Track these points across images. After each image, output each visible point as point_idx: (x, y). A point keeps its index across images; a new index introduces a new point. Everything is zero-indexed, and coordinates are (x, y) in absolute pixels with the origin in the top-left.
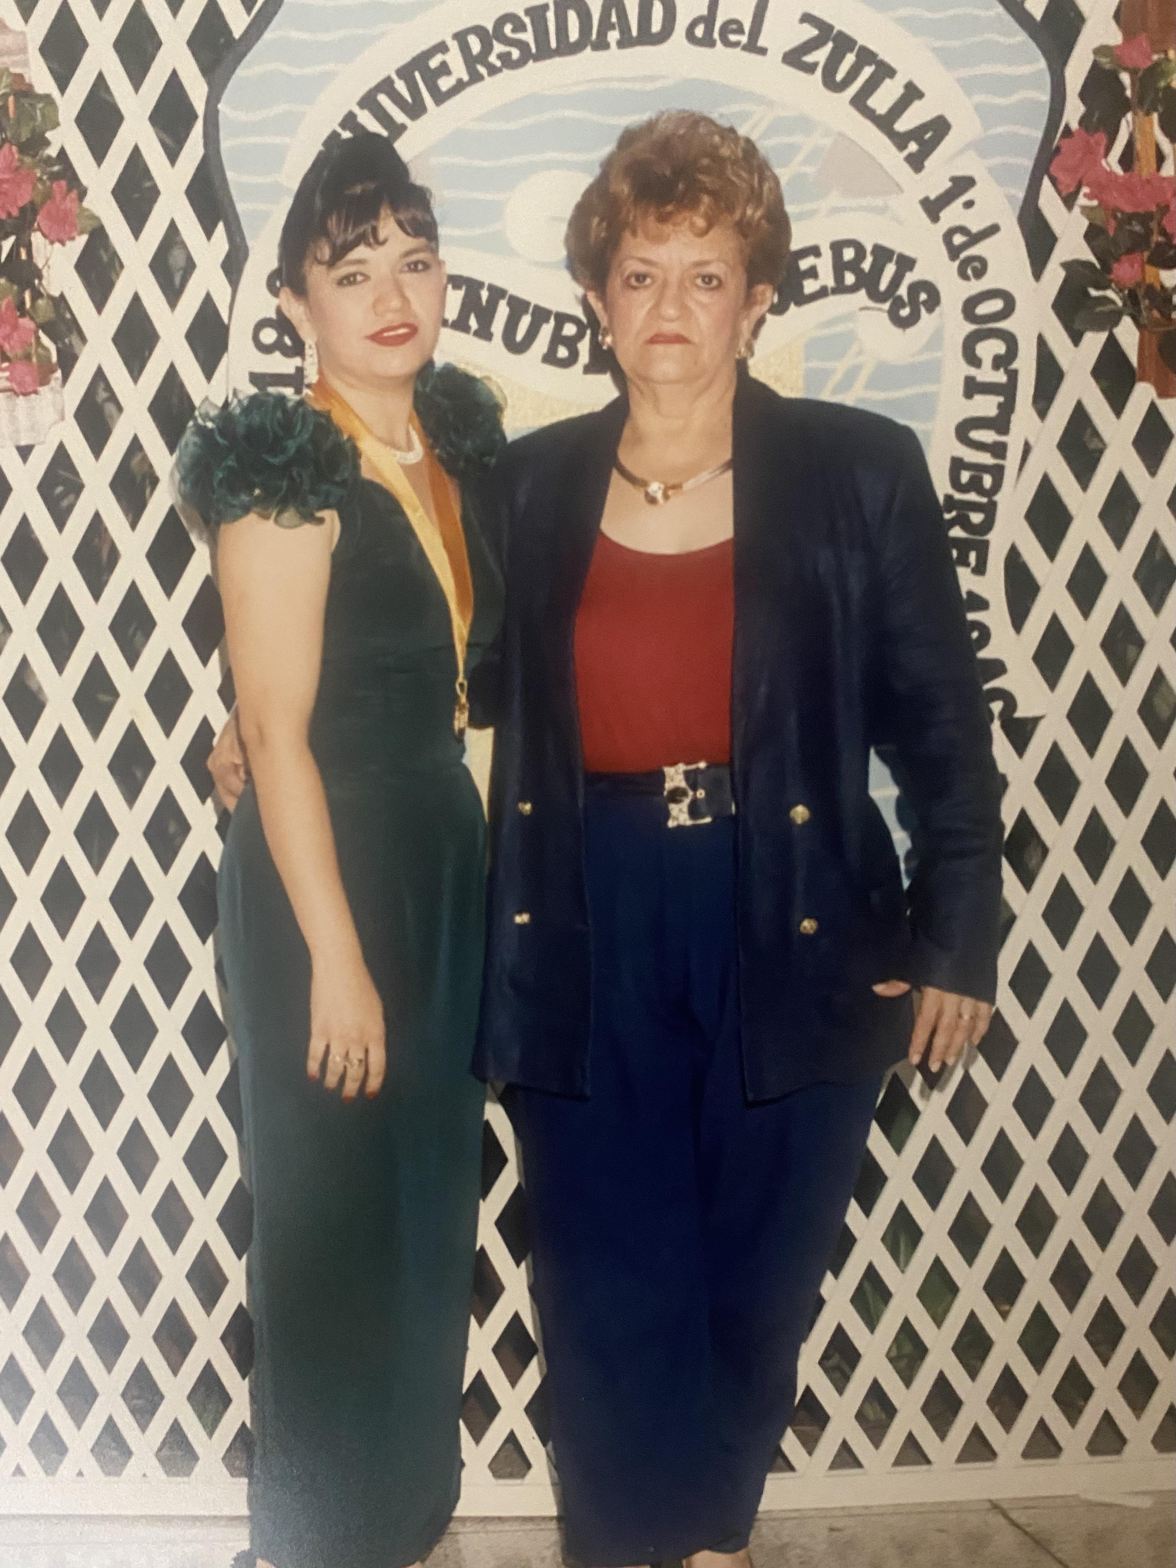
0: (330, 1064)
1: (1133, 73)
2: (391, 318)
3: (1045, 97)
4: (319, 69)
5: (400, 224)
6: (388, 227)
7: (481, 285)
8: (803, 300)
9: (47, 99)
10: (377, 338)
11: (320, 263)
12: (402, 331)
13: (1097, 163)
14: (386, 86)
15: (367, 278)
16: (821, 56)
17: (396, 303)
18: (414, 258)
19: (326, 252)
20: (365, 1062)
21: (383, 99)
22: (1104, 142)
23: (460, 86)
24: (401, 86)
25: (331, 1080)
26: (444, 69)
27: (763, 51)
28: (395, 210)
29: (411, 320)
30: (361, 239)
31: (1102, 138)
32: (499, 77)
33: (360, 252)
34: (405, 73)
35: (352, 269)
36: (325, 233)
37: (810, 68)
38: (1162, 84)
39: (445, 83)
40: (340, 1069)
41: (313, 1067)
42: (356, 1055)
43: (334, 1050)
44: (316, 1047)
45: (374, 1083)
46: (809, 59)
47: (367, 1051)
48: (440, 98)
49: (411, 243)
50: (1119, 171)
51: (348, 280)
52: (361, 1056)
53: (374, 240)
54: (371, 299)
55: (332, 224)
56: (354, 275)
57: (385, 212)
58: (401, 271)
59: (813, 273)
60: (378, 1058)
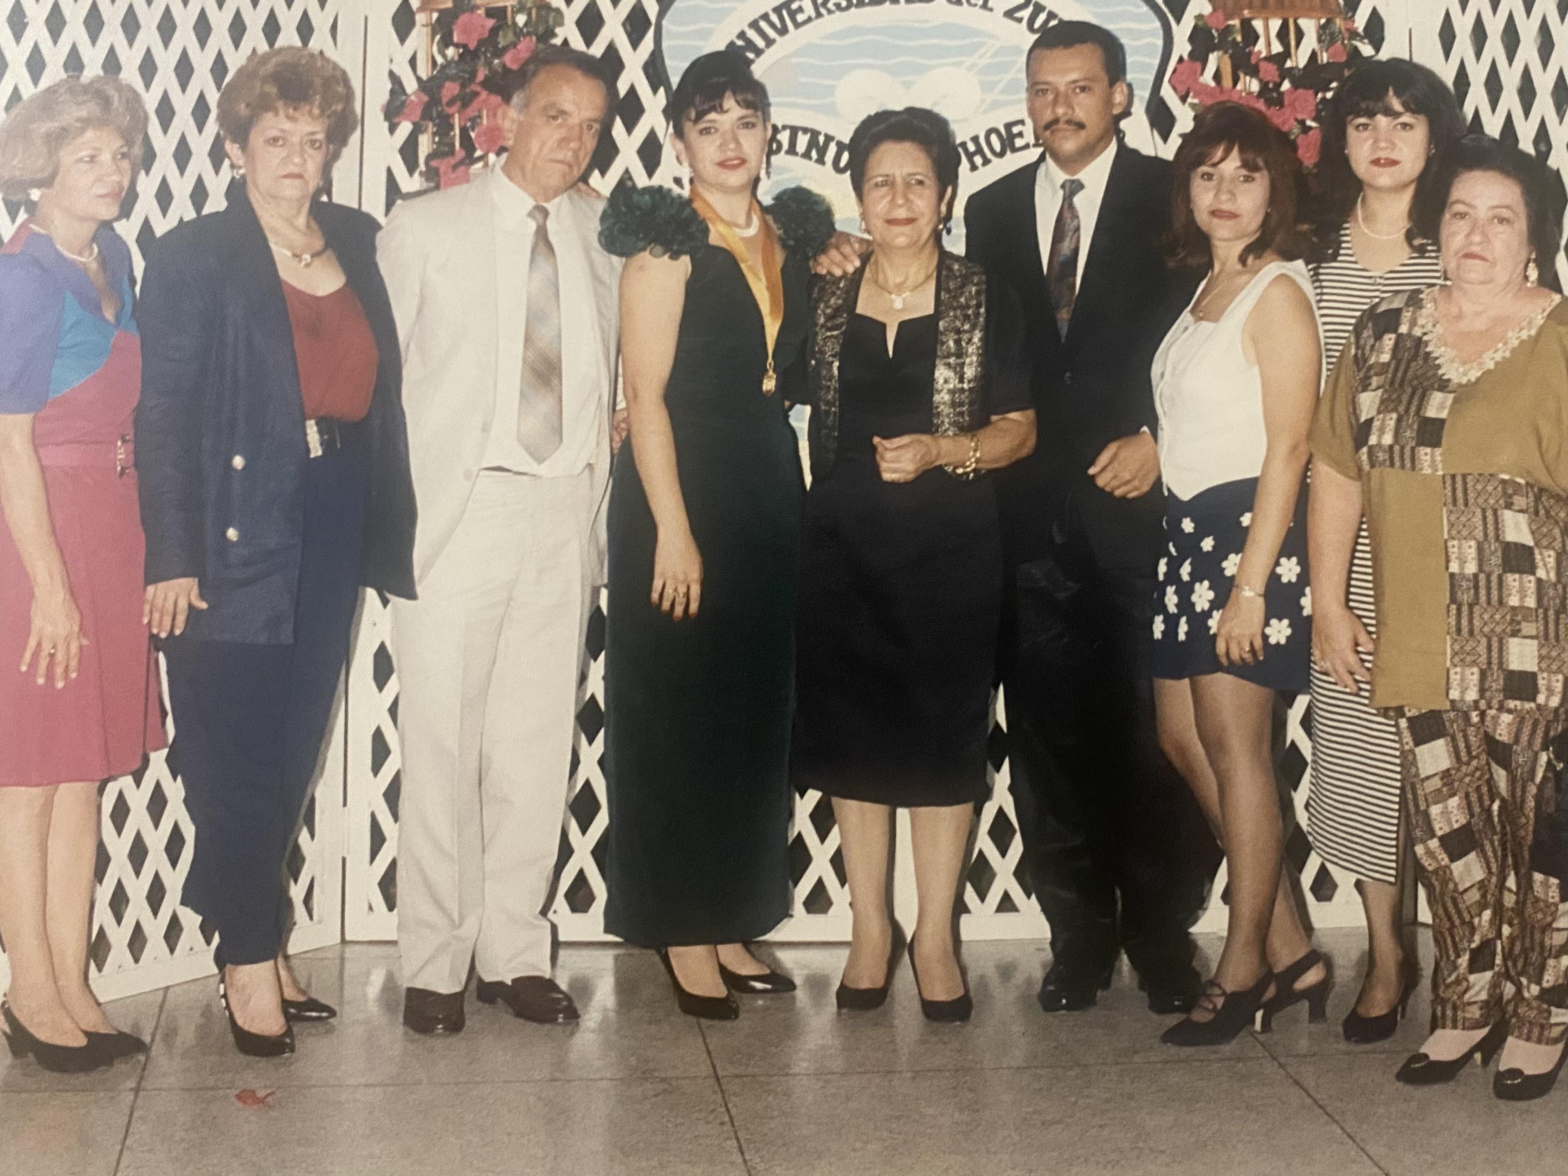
0: (665, 594)
1: (1217, 30)
2: (730, 154)
3: (1160, 43)
4: (726, 5)
5: (737, 102)
6: (729, 102)
7: (819, 133)
8: (1014, 150)
9: (558, 11)
10: (722, 164)
11: (690, 120)
12: (736, 162)
13: (1196, 80)
14: (765, 17)
15: (717, 130)
16: (1026, 14)
17: (732, 146)
18: (745, 121)
19: (693, 115)
20: (687, 595)
21: (763, 24)
22: (1200, 68)
23: (809, 20)
24: (774, 18)
25: (666, 605)
26: (800, 9)
27: (991, 10)
28: (734, 94)
29: (741, 155)
30: (712, 109)
31: (1198, 65)
32: (833, 16)
33: (713, 116)
34: (777, 10)
35: (708, 125)
36: (693, 104)
37: (1020, 20)
38: (1230, 39)
39: (800, 18)
40: (671, 598)
41: (655, 596)
42: (682, 590)
43: (667, 586)
44: (657, 584)
45: (694, 607)
46: (1018, 15)
47: (688, 588)
48: (797, 25)
49: (743, 112)
50: (1213, 84)
51: (706, 131)
52: (685, 590)
53: (721, 110)
54: (718, 142)
55: (697, 100)
56: (710, 128)
57: (728, 94)
58: (738, 128)
59: (1020, 134)
60: (695, 590)
